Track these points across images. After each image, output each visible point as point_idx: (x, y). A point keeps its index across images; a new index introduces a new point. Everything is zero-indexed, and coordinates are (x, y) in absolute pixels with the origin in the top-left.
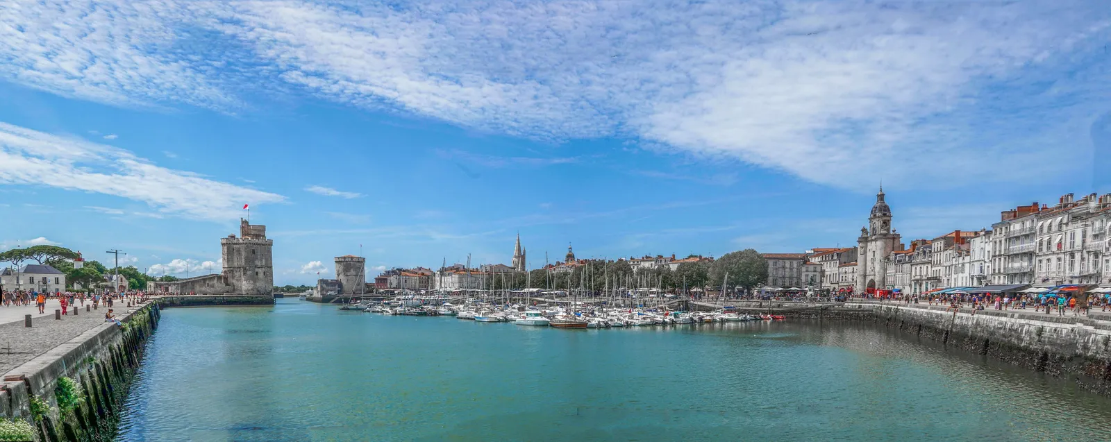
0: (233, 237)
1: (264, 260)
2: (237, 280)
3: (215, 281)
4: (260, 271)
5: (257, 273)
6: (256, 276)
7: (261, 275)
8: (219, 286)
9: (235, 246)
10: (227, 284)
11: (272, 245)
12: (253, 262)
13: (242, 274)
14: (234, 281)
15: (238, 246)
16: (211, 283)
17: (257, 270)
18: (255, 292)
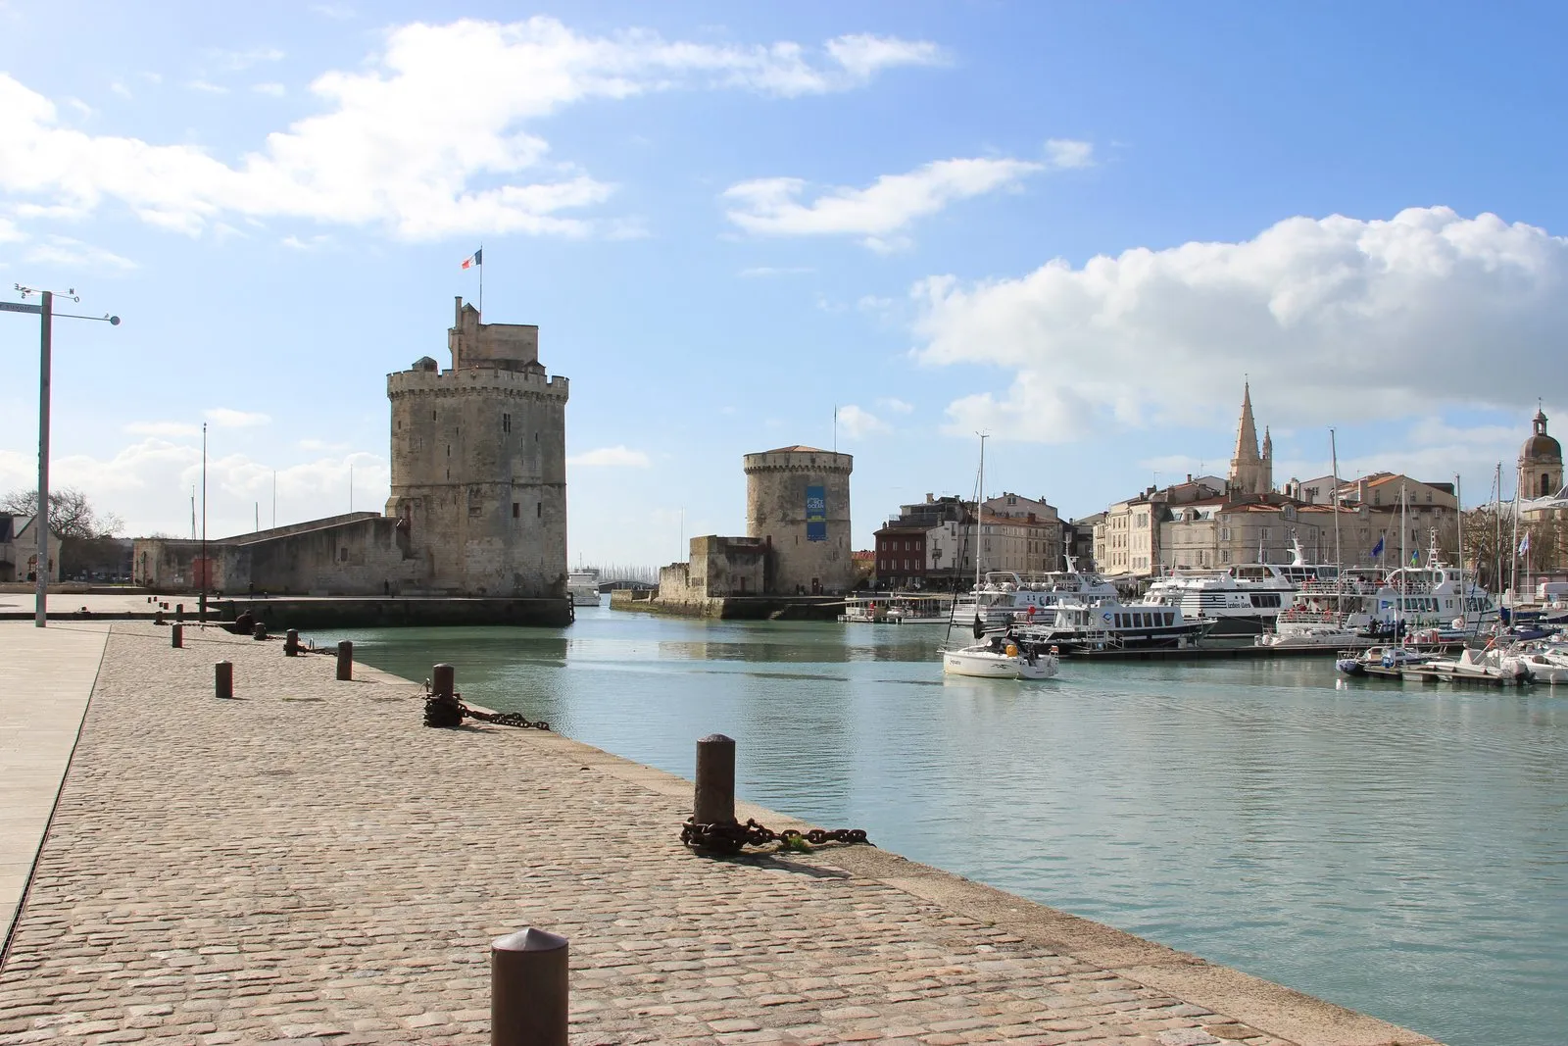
0: (429, 365)
1: (539, 458)
2: (444, 535)
3: (369, 539)
4: (527, 499)
5: (516, 507)
6: (511, 521)
7: (528, 517)
8: (384, 561)
9: (440, 401)
10: (408, 555)
11: (565, 398)
12: (506, 464)
13: (464, 509)
14: (436, 542)
15: (449, 402)
16: (354, 548)
17: (517, 496)
18: (509, 577)
